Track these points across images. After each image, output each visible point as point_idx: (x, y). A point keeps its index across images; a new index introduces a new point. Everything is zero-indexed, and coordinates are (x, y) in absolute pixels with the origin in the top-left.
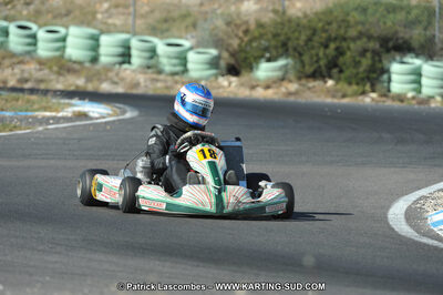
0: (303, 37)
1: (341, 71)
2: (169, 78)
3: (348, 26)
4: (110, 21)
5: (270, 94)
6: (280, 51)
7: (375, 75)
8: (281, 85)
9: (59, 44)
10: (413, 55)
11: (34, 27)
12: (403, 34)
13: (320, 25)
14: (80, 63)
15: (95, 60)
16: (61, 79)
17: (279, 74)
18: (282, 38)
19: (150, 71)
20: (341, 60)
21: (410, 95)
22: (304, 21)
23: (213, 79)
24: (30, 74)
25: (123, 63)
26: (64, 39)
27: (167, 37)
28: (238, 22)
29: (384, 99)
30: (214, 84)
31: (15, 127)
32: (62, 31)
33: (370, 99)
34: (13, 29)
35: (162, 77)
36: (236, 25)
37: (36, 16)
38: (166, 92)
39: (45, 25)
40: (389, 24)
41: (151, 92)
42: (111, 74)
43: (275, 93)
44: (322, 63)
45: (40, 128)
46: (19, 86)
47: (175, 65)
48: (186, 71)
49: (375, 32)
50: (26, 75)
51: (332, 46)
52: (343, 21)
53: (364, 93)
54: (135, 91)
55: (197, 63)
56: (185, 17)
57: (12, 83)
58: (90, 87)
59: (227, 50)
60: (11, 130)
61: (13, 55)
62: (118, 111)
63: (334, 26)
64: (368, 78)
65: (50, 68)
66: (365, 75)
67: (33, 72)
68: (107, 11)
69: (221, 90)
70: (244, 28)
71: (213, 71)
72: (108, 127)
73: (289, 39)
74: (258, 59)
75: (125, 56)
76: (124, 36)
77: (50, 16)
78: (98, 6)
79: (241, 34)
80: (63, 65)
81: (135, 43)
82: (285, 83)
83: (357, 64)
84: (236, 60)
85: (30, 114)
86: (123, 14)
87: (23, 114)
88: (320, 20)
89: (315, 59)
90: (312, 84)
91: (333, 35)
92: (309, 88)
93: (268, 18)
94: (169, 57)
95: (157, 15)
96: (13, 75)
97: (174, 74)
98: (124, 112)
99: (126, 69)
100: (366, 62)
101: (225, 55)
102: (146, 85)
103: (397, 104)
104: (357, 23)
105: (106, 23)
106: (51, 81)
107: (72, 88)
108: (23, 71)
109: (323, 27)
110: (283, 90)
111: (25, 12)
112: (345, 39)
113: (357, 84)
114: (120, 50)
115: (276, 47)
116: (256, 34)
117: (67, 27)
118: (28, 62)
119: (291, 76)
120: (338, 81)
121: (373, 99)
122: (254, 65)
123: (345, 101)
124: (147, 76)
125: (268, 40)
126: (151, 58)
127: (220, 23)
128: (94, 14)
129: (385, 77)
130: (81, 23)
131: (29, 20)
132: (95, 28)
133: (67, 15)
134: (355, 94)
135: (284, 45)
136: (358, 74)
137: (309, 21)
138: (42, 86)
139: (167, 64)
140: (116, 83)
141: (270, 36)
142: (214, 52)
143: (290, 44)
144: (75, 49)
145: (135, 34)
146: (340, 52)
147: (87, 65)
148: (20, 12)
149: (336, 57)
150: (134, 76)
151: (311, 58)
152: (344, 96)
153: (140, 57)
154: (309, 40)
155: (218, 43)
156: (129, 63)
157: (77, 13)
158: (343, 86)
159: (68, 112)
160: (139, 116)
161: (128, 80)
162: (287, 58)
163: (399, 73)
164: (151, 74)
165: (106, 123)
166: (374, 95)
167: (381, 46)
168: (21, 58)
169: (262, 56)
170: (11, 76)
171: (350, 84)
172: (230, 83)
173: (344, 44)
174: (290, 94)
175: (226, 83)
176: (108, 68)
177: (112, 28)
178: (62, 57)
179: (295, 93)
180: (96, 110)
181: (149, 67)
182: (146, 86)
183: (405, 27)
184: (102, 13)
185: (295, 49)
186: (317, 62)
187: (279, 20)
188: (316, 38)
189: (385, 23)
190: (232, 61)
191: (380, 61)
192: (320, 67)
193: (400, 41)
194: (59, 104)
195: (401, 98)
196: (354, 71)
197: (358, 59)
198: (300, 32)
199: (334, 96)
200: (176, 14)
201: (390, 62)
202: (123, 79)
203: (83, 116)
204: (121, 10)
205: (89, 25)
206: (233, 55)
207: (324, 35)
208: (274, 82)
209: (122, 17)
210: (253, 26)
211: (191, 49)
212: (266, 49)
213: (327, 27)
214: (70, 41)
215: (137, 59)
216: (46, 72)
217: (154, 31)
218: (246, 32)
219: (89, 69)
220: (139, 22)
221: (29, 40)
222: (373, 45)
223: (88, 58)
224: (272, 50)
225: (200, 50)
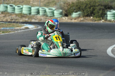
0: (84, 6)
1: (94, 14)
2: (50, 18)
3: (96, 3)
4: (34, 3)
5: (76, 21)
6: (78, 10)
7: (103, 15)
8: (79, 19)
10: (113, 10)
11: (14, 6)
12: (110, 4)
13: (88, 3)
14: (26, 15)
15: (30, 14)
16: (22, 19)
17: (78, 16)
18: (79, 6)
19: (45, 16)
20: (94, 12)
21: (112, 20)
22: (84, 2)
23: (61, 17)
24: (14, 18)
25: (37, 14)
26: (22, 9)
27: (49, 7)
28: (67, 3)
29: (106, 21)
30: (61, 19)
31: (10, 32)
32: (22, 6)
33: (102, 21)
34: (9, 6)
35: (48, 17)
37: (15, 3)
39: (17, 5)
40: (106, 2)
42: (35, 17)
43: (77, 21)
44: (89, 12)
45: (16, 32)
46: (11, 21)
47: (51, 14)
48: (54, 16)
49: (103, 4)
50: (12, 18)
51: (92, 8)
52: (95, 1)
53: (100, 20)
54: (41, 21)
55: (57, 13)
56: (53, 2)
57: (9, 20)
58: (29, 21)
59: (64, 10)
60: (9, 33)
61: (9, 13)
62: (36, 27)
63: (92, 3)
64: (101, 16)
65: (19, 16)
66: (100, 15)
67: (14, 17)
68: (33, 1)
69: (63, 20)
70: (69, 4)
71: (61, 16)
72: (34, 31)
73: (80, 7)
74: (72, 12)
75: (38, 12)
76: (38, 7)
77: (18, 3)
79: (68, 6)
80: (22, 15)
81: (40, 9)
82: (80, 18)
83: (98, 12)
84: (67, 13)
85: (13, 28)
86: (37, 2)
88: (88, 1)
89: (87, 11)
90: (87, 18)
91: (92, 5)
92: (86, 19)
93: (75, 1)
94: (49, 12)
95: (46, 1)
96: (9, 18)
97: (51, 17)
98: (38, 27)
99: (38, 16)
100: (101, 12)
101: (64, 11)
103: (109, 22)
104: (98, 2)
105: (33, 4)
106: (19, 19)
107: (24, 21)
108: (11, 17)
109: (89, 3)
110: (79, 20)
111: (12, 2)
112: (95, 6)
113: (99, 18)
114: (37, 11)
115: (77, 9)
116: (72, 5)
117: (23, 5)
118: (13, 15)
119: (81, 16)
120: (93, 17)
121: (103, 21)
122: (72, 13)
123: (96, 22)
124: (44, 17)
126: (45, 13)
127: (62, 3)
128: (30, 2)
129: (106, 15)
130: (26, 4)
131: (13, 4)
132: (30, 5)
133: (22, 3)
134: (98, 20)
135: (79, 8)
136: (98, 15)
137: (86, 2)
138: (17, 21)
139: (49, 14)
140: (36, 19)
141: (75, 6)
142: (61, 11)
143: (81, 8)
144: (25, 11)
145: (40, 7)
146: (94, 10)
147: (28, 15)
148: (10, 2)
149: (93, 11)
151: (86, 11)
152: (95, 21)
153: (42, 12)
154: (86, 7)
155: (61, 9)
156: (39, 14)
157: (25, 2)
158: (95, 18)
159: (23, 27)
161: (39, 18)
163: (110, 15)
164: (45, 17)
165: (33, 30)
166: (103, 20)
167: (105, 7)
168: (11, 14)
169: (74, 11)
170: (8, 18)
171: (97, 18)
172: (65, 19)
173: (95, 8)
174: (81, 21)
176: (34, 16)
177: (34, 5)
178: (22, 13)
179: (83, 21)
180: (31, 27)
181: (44, 15)
182: (44, 20)
183: (111, 2)
185: (82, 9)
186: (88, 12)
187: (78, 2)
188: (87, 6)
189: (105, 2)
190: (66, 13)
191: (104, 12)
192: (88, 14)
193: (109, 6)
194: (21, 25)
195: (110, 21)
196: (98, 14)
197: (98, 11)
198: (83, 5)
199: (93, 21)
200: (51, 1)
201: (107, 12)
202: (38, 18)
203: (27, 28)
205: (28, 5)
206: (66, 11)
207: (89, 5)
208: (77, 18)
210: (71, 3)
211: (55, 10)
212: (75, 9)
214: (24, 9)
215: (41, 13)
216: (18, 17)
217: (45, 6)
218: (69, 5)
219: (29, 16)
220: (41, 3)
221: (13, 9)
222: (102, 7)
223: (28, 13)
224: (76, 10)
225: (58, 10)
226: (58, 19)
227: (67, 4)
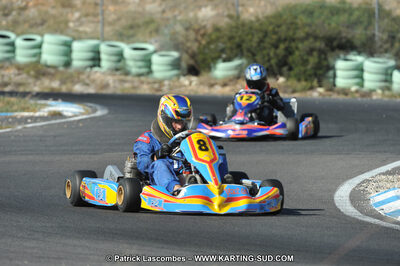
0: (256, 39)
1: (290, 69)
2: (136, 79)
4: (81, 29)
5: (227, 91)
6: (235, 51)
7: (320, 72)
8: (236, 83)
9: (36, 51)
10: (355, 53)
11: (12, 36)
12: (346, 34)
13: (271, 28)
14: (55, 67)
15: (68, 64)
16: (38, 83)
17: (235, 73)
18: (237, 40)
19: (118, 73)
20: (290, 59)
21: (354, 88)
22: (257, 25)
23: (175, 79)
24: (10, 79)
25: (94, 66)
26: (39, 46)
27: (133, 42)
28: (196, 27)
29: (330, 93)
30: (177, 84)
32: (38, 38)
33: (318, 93)
35: (129, 78)
36: (194, 30)
37: (14, 26)
38: (133, 92)
39: (23, 33)
40: (333, 25)
41: (119, 92)
42: (83, 77)
43: (232, 90)
44: (273, 62)
45: (19, 127)
47: (140, 67)
48: (150, 72)
49: (320, 33)
50: (6, 79)
51: (282, 46)
52: (292, 23)
53: (312, 88)
54: (104, 92)
55: (160, 64)
56: (148, 23)
58: (64, 89)
59: (187, 52)
62: (90, 110)
63: (284, 28)
64: (316, 75)
65: (28, 73)
66: (311, 72)
67: (12, 76)
68: (78, 19)
69: (183, 89)
70: (202, 32)
71: (175, 72)
72: (81, 125)
73: (243, 41)
74: (215, 60)
75: (96, 60)
76: (94, 42)
77: (26, 26)
78: (70, 15)
79: (199, 38)
80: (40, 70)
81: (104, 48)
82: (240, 81)
83: (305, 62)
84: (196, 61)
85: (9, 114)
86: (93, 22)
87: (3, 114)
88: (271, 23)
89: (266, 58)
91: (283, 37)
93: (224, 22)
94: (135, 60)
95: (123, 22)
97: (140, 75)
98: (95, 111)
99: (96, 72)
100: (313, 60)
101: (186, 57)
102: (115, 85)
103: (341, 97)
104: (305, 25)
105: (77, 31)
106: (29, 84)
107: (46, 91)
108: (3, 76)
109: (273, 29)
110: (239, 87)
112: (293, 40)
113: (306, 80)
114: (90, 55)
115: (231, 49)
116: (213, 37)
117: (42, 35)
118: (7, 68)
120: (288, 77)
121: (320, 94)
122: (212, 65)
123: (296, 95)
124: (116, 78)
125: (224, 43)
126: (119, 61)
127: (179, 28)
128: (66, 22)
129: (331, 73)
130: (55, 31)
131: (7, 30)
132: (67, 35)
133: (43, 24)
134: (304, 90)
135: (239, 46)
136: (305, 71)
137: (261, 24)
138: (21, 89)
139: (133, 66)
140: (87, 85)
141: (225, 39)
142: (175, 54)
143: (244, 46)
144: (50, 55)
145: (104, 40)
146: (289, 52)
147: (61, 69)
149: (286, 57)
150: (104, 77)
151: (264, 57)
152: (294, 91)
153: (108, 60)
154: (261, 41)
155: (176, 48)
156: (99, 66)
157: (51, 22)
158: (293, 82)
159: (44, 112)
160: (109, 113)
161: (98, 82)
162: (241, 58)
163: (343, 70)
164: (119, 76)
165: (79, 121)
166: (321, 90)
167: (327, 45)
168: (1, 65)
169: (219, 57)
171: (299, 80)
172: (191, 83)
173: (293, 45)
175: (187, 83)
176: (80, 71)
177: (83, 35)
178: (38, 62)
180: (70, 110)
181: (117, 70)
182: (115, 87)
183: (348, 27)
184: (74, 22)
185: (249, 50)
186: (269, 60)
187: (234, 24)
188: (267, 40)
189: (329, 24)
190: (192, 62)
191: (326, 59)
192: (271, 66)
193: (344, 41)
194: (36, 105)
195: (345, 92)
196: (302, 68)
197: (305, 57)
198: (253, 35)
199: (285, 92)
200: (140, 21)
201: (335, 60)
202: (94, 81)
203: (58, 115)
204: (90, 18)
205: (62, 32)
206: (193, 56)
207: (275, 37)
208: (231, 80)
209: (92, 25)
210: (210, 29)
211: (155, 52)
212: (223, 51)
213: (276, 29)
214: (45, 47)
215: (106, 63)
216: (24, 76)
217: (121, 37)
218: (203, 35)
219: (62, 73)
220: (108, 29)
221: (8, 48)
222: (319, 44)
223: (62, 63)
224: (228, 52)
225: (163, 53)
226: (166, 83)
227: (197, 31)
